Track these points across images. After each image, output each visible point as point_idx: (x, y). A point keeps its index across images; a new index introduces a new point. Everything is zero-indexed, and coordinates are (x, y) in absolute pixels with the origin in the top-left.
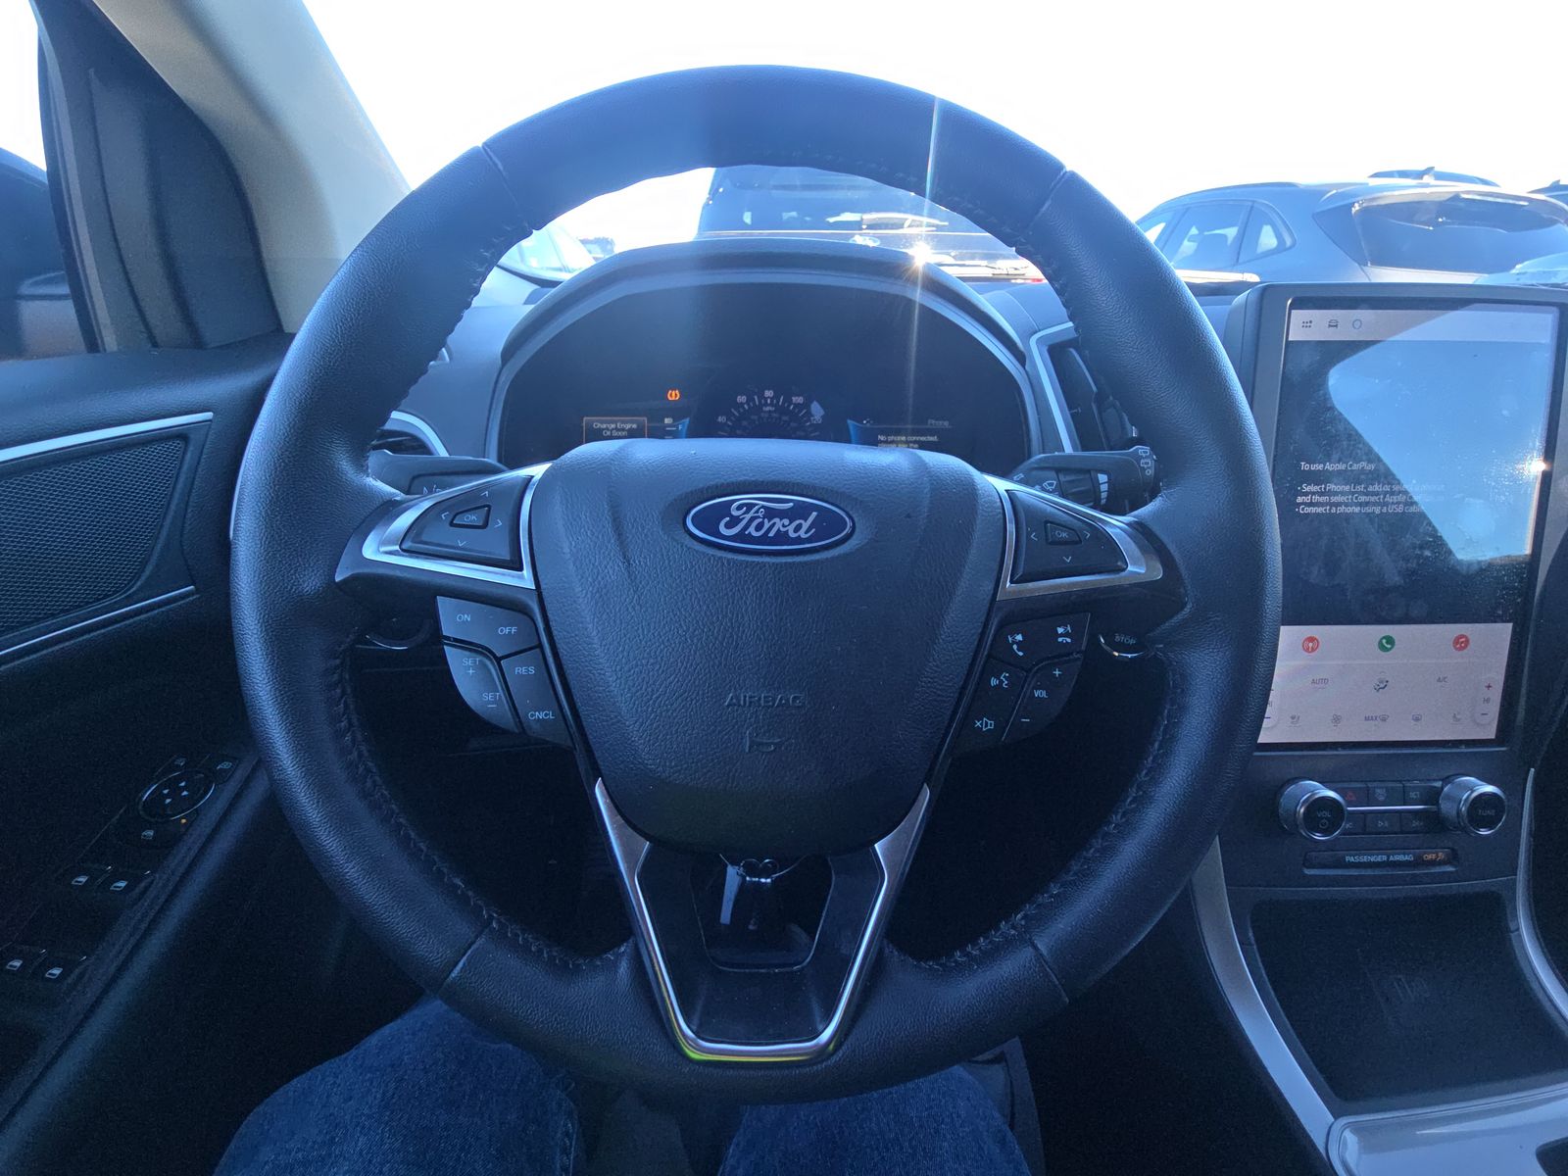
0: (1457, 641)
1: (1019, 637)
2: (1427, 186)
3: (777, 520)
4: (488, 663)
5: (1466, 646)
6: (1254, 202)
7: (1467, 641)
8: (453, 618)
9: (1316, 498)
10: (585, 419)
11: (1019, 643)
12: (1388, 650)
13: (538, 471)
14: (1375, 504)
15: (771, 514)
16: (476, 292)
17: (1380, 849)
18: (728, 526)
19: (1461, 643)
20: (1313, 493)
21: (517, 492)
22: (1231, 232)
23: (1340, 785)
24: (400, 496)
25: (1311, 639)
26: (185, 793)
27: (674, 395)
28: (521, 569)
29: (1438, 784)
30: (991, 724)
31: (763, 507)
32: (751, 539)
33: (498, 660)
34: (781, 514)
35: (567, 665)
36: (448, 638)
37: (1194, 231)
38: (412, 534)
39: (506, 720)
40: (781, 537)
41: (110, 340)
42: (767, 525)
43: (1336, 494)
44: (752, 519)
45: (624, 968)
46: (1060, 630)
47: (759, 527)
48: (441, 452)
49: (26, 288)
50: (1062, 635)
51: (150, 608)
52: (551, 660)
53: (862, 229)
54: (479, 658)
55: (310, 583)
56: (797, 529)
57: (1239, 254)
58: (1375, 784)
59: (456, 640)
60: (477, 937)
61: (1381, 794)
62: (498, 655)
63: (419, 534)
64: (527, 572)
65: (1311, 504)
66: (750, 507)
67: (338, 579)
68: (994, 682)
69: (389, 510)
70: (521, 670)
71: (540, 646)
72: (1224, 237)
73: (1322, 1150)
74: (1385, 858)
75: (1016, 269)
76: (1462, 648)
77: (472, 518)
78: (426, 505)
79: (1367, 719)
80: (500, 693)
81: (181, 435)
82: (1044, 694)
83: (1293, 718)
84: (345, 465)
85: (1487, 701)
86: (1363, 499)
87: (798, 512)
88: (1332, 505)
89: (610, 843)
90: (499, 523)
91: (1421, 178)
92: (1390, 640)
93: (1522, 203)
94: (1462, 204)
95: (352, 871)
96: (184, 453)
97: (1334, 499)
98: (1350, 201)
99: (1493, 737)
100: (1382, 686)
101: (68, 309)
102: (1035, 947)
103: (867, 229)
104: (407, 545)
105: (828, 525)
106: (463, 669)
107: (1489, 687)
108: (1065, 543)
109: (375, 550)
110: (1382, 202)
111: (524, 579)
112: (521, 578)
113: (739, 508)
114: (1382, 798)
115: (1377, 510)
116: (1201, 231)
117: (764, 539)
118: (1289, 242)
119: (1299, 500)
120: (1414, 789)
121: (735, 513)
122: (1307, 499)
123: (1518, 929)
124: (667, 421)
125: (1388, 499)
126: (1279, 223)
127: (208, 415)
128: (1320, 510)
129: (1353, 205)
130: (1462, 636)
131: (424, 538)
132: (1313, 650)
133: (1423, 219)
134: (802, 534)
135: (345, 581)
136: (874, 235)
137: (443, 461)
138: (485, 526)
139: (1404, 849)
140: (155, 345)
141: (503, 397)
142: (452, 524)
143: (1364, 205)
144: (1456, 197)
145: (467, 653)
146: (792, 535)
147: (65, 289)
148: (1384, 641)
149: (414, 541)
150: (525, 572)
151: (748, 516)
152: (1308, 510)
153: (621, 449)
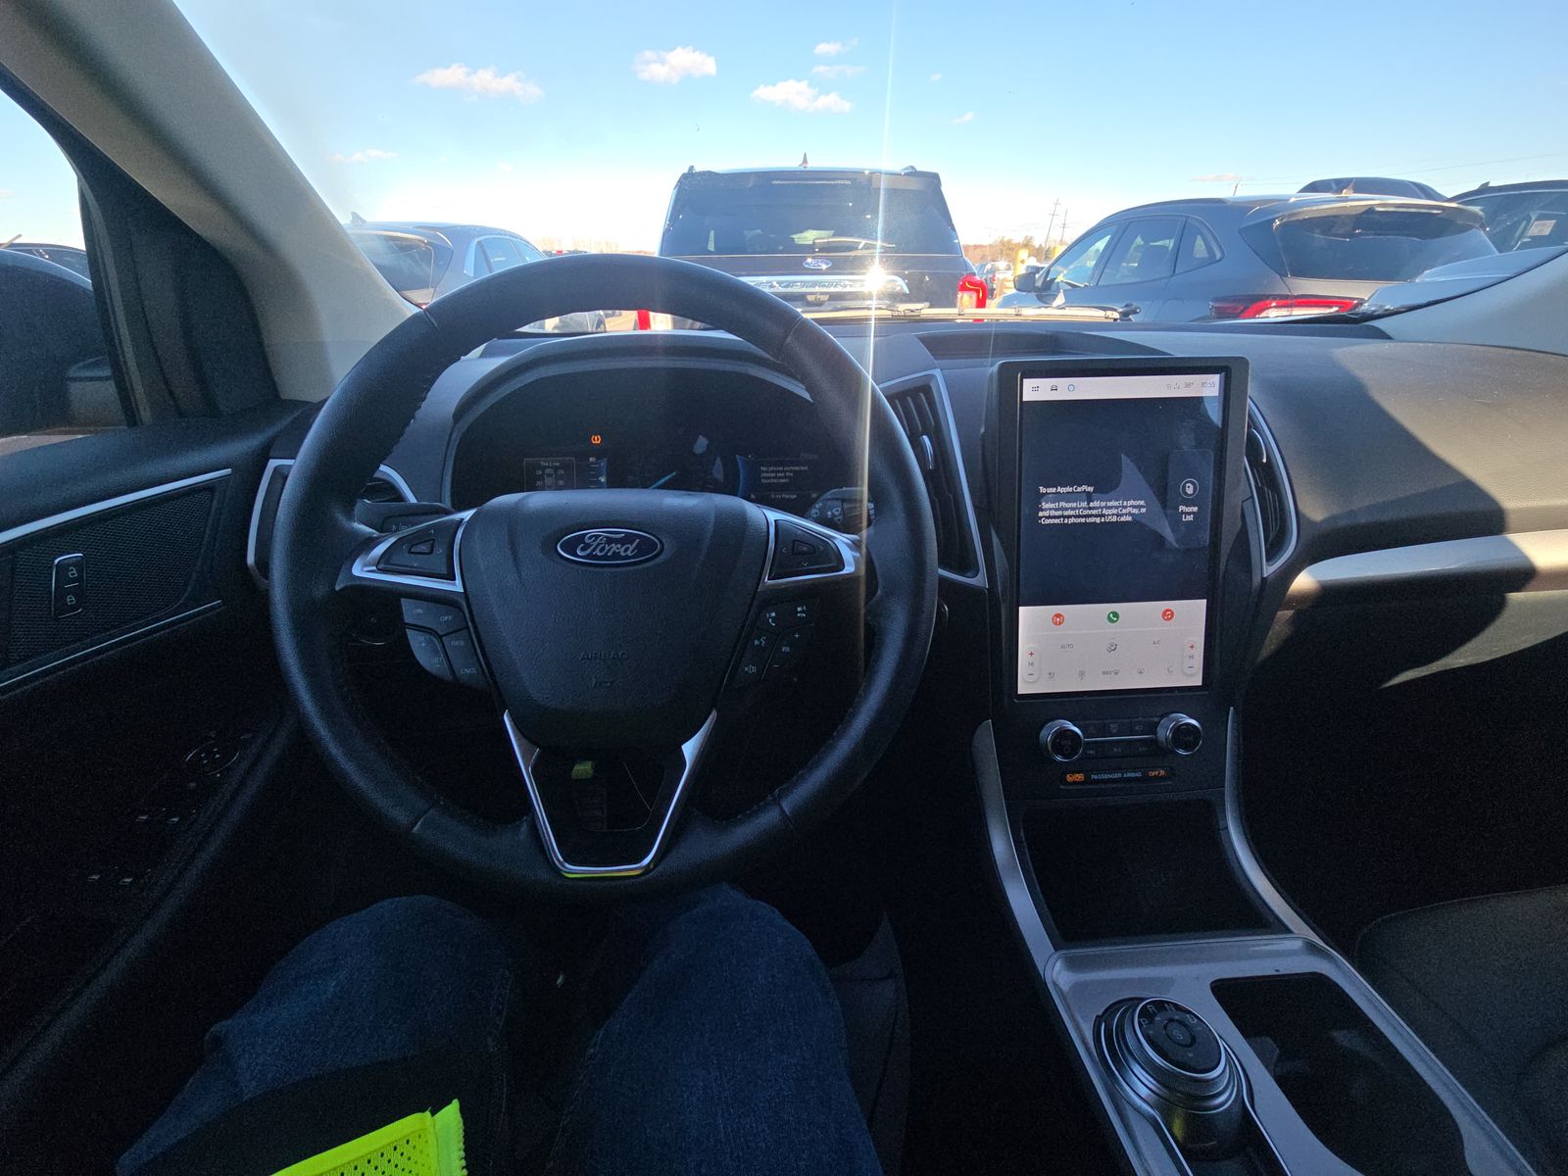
0: (1164, 614)
1: (773, 614)
2: (1346, 200)
3: (613, 545)
4: (434, 639)
5: (1172, 617)
6: (1187, 217)
7: (1172, 614)
8: (411, 611)
9: (1053, 513)
10: (526, 460)
11: (773, 618)
12: (1114, 622)
13: (467, 515)
14: (1096, 516)
15: (610, 541)
16: (424, 399)
17: (1118, 769)
18: (583, 549)
19: (1168, 615)
20: (1050, 509)
21: (452, 531)
22: (1170, 243)
23: (1082, 723)
24: (376, 534)
25: (1058, 615)
26: (218, 756)
27: (597, 440)
28: (455, 580)
29: (1156, 720)
30: (754, 669)
31: (606, 537)
32: (596, 557)
33: (440, 637)
34: (617, 541)
35: (485, 638)
36: (407, 624)
37: (1139, 241)
38: (384, 560)
39: (447, 676)
40: (616, 556)
41: (145, 414)
42: (607, 548)
43: (1067, 509)
44: (598, 545)
45: (524, 828)
46: (799, 609)
47: (601, 551)
48: (412, 499)
49: (72, 372)
50: (800, 612)
51: (190, 617)
52: (474, 636)
53: (815, 252)
54: (428, 636)
55: (320, 591)
56: (626, 550)
57: (1175, 266)
58: (1110, 721)
59: (414, 625)
60: (429, 809)
61: (1113, 727)
62: (441, 634)
63: (390, 558)
64: (458, 581)
65: (1047, 518)
66: (597, 537)
67: (337, 588)
68: (756, 642)
69: (370, 543)
70: (456, 643)
71: (468, 628)
72: (1165, 248)
73: (1042, 973)
74: (1120, 775)
75: (912, 311)
76: (1169, 619)
77: (423, 548)
78: (393, 540)
79: (1104, 673)
80: (442, 657)
81: (208, 488)
82: (788, 649)
83: (1050, 674)
84: (340, 517)
85: (1192, 657)
86: (1086, 512)
87: (628, 539)
88: (1064, 517)
89: (513, 749)
90: (440, 550)
91: (1341, 192)
92: (1116, 615)
93: (1435, 212)
94: (1376, 216)
95: (349, 767)
96: (211, 502)
97: (1066, 513)
98: (1270, 217)
99: (1200, 684)
100: (1113, 648)
101: (110, 389)
102: (781, 808)
103: (819, 252)
104: (381, 566)
105: (645, 547)
106: (418, 643)
107: (1192, 647)
108: (804, 553)
109: (360, 570)
110: (1301, 218)
111: (457, 586)
112: (454, 584)
113: (590, 538)
114: (1114, 731)
115: (1098, 520)
116: (1146, 241)
117: (605, 558)
118: (1218, 255)
119: (1041, 514)
120: (1140, 723)
121: (587, 541)
122: (1046, 514)
123: (1227, 828)
124: (591, 459)
125: (1105, 512)
126: (1210, 237)
127: (228, 471)
128: (1056, 521)
129: (1273, 220)
130: (1168, 610)
131: (391, 562)
132: (1060, 623)
133: (1339, 232)
134: (629, 553)
135: (341, 590)
136: (828, 258)
137: (412, 505)
138: (431, 552)
139: (1134, 770)
140: (181, 415)
141: (453, 454)
142: (410, 552)
143: (1284, 220)
144: (1370, 210)
145: (421, 633)
146: (623, 554)
147: (107, 372)
148: (1111, 615)
149: (385, 563)
150: (457, 581)
151: (595, 543)
152: (1048, 521)
153: (520, 501)
